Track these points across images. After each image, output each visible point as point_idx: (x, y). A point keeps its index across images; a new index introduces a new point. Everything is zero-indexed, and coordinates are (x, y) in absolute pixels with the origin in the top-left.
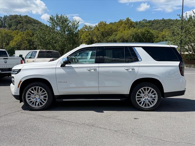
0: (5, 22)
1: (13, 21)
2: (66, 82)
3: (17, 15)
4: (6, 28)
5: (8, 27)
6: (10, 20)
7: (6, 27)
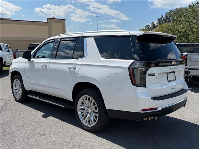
0: (170, 17)
1: (178, 14)
2: (30, 77)
3: (183, 8)
4: (170, 23)
5: (172, 21)
6: (175, 14)
7: (170, 21)
